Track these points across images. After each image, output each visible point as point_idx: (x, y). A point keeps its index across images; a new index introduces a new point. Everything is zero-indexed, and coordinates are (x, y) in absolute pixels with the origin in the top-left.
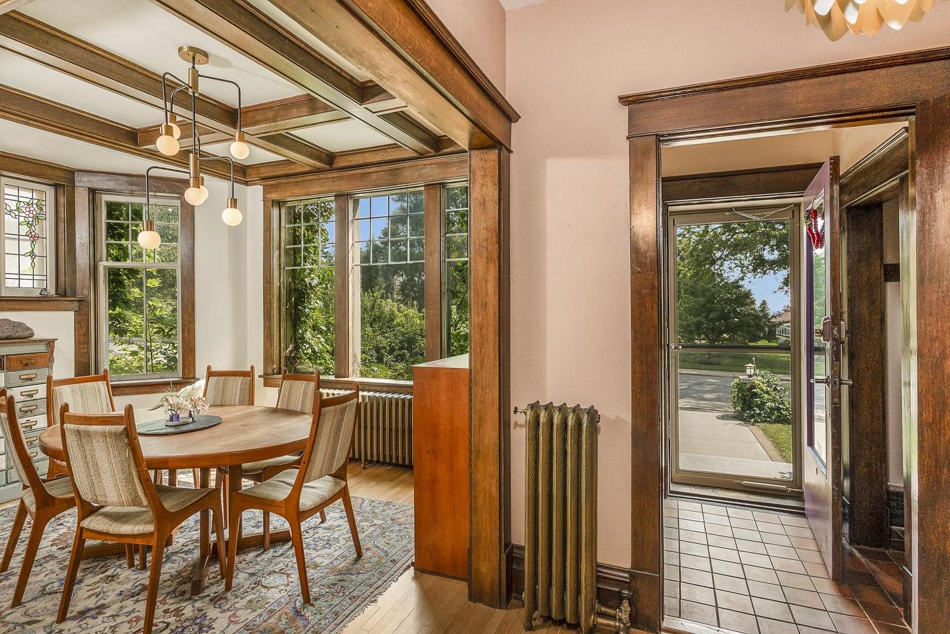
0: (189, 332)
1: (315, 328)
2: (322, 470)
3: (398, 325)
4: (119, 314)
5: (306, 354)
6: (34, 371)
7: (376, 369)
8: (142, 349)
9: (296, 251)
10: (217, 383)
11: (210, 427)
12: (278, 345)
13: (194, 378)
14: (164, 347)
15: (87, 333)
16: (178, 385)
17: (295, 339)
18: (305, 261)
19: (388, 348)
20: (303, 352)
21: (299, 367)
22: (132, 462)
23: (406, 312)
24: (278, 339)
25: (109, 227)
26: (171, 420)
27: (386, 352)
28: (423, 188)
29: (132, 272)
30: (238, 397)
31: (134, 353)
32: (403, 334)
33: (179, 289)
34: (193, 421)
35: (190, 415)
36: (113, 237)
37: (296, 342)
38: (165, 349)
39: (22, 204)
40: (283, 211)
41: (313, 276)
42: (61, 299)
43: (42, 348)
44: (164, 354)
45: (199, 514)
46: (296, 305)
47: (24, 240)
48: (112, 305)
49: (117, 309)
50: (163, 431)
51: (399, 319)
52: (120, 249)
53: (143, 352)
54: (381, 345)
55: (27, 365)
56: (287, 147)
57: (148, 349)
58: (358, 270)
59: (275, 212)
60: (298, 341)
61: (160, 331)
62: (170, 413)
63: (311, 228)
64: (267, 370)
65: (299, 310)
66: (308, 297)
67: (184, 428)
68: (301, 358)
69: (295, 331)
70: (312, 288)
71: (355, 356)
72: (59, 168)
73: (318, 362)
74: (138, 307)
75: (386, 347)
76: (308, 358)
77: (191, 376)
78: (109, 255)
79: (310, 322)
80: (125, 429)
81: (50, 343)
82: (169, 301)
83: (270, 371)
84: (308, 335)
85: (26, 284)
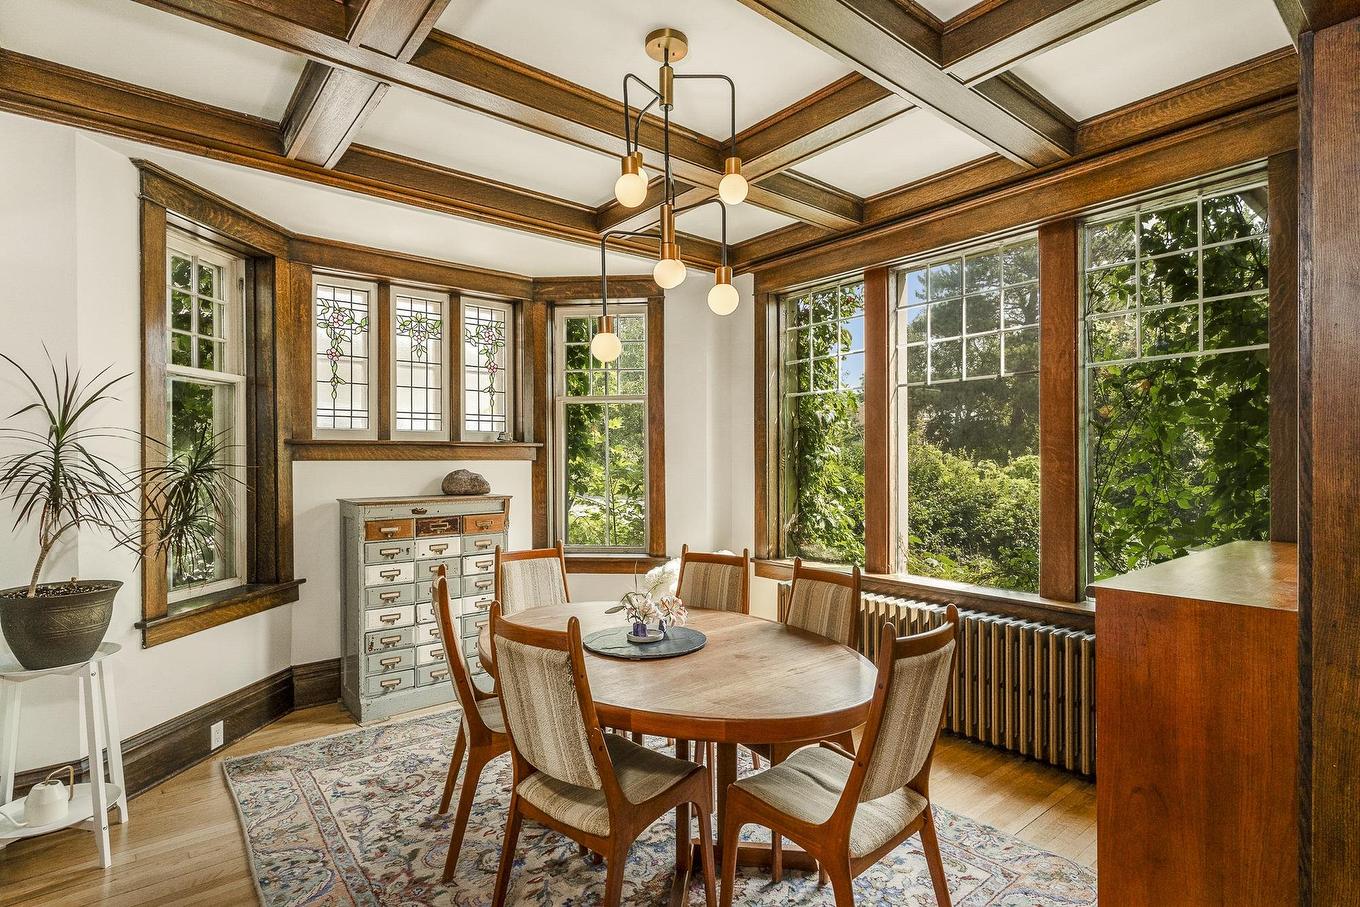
0: (658, 490)
1: (830, 489)
2: (890, 780)
3: (945, 485)
4: (580, 465)
5: (817, 530)
6: (489, 536)
7: (936, 563)
8: (604, 511)
9: (801, 369)
10: (696, 572)
11: (689, 653)
12: (776, 513)
13: (664, 556)
14: (628, 510)
15: (545, 490)
16: (644, 566)
17: (800, 505)
18: (816, 384)
19: (931, 522)
20: (813, 526)
21: (806, 548)
22: (579, 714)
23: (956, 466)
24: (776, 505)
25: (570, 352)
26: (636, 633)
27: (927, 528)
28: (1036, 233)
29: (594, 410)
30: (725, 597)
31: (595, 517)
32: (955, 502)
33: (645, 434)
34: (666, 638)
35: (661, 627)
36: (572, 364)
37: (800, 510)
38: (630, 513)
39: (482, 328)
40: (783, 308)
41: (826, 406)
42: (518, 444)
43: (496, 507)
44: (628, 519)
45: (674, 810)
46: (802, 451)
47: (483, 373)
48: (571, 453)
49: (578, 458)
50: (624, 652)
51: (946, 477)
52: (580, 379)
53: (604, 516)
54: (920, 517)
55: (482, 528)
56: (796, 197)
57: (612, 512)
58: (903, 392)
59: (771, 311)
60: (805, 510)
61: (624, 489)
62: (633, 620)
63: (822, 333)
64: (759, 551)
65: (807, 460)
66: (819, 441)
67: (653, 651)
68: (809, 536)
69: (800, 494)
70: (826, 425)
71: (898, 539)
72: (518, 280)
73: (837, 543)
74: (600, 455)
75: (928, 521)
76: (820, 537)
77: (660, 553)
78: (569, 388)
79: (823, 480)
80: (569, 658)
81: (505, 503)
82: (636, 449)
83: (764, 553)
84: (820, 500)
85: (486, 427)
